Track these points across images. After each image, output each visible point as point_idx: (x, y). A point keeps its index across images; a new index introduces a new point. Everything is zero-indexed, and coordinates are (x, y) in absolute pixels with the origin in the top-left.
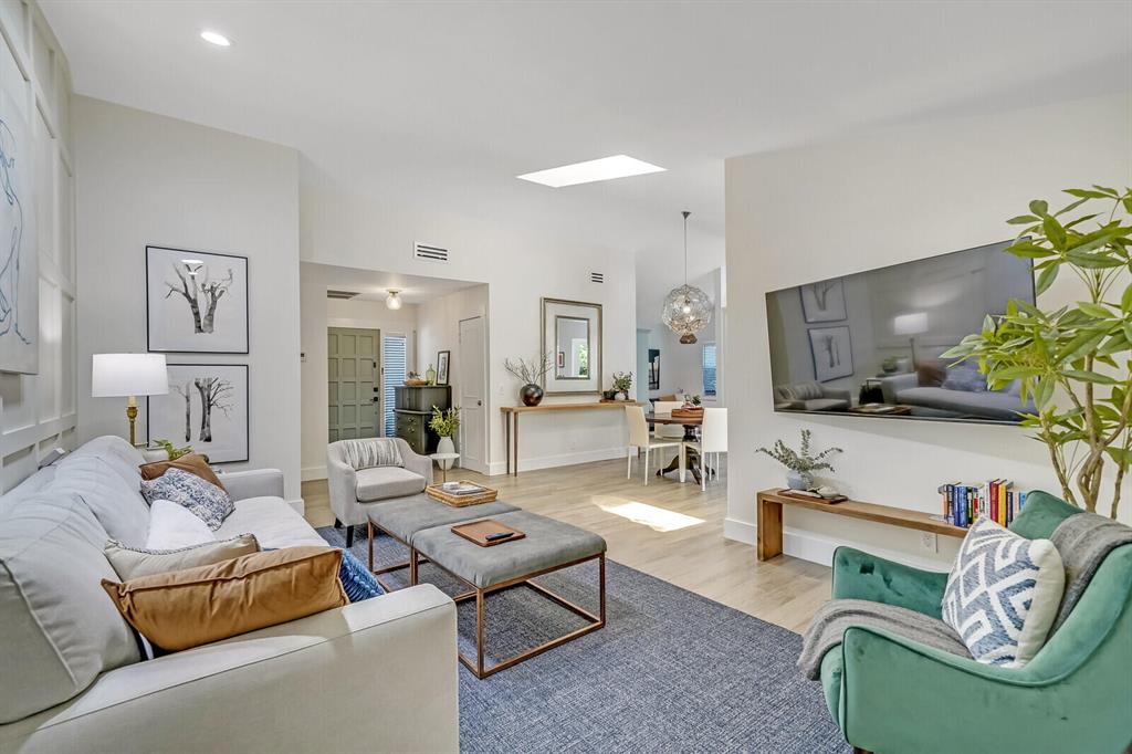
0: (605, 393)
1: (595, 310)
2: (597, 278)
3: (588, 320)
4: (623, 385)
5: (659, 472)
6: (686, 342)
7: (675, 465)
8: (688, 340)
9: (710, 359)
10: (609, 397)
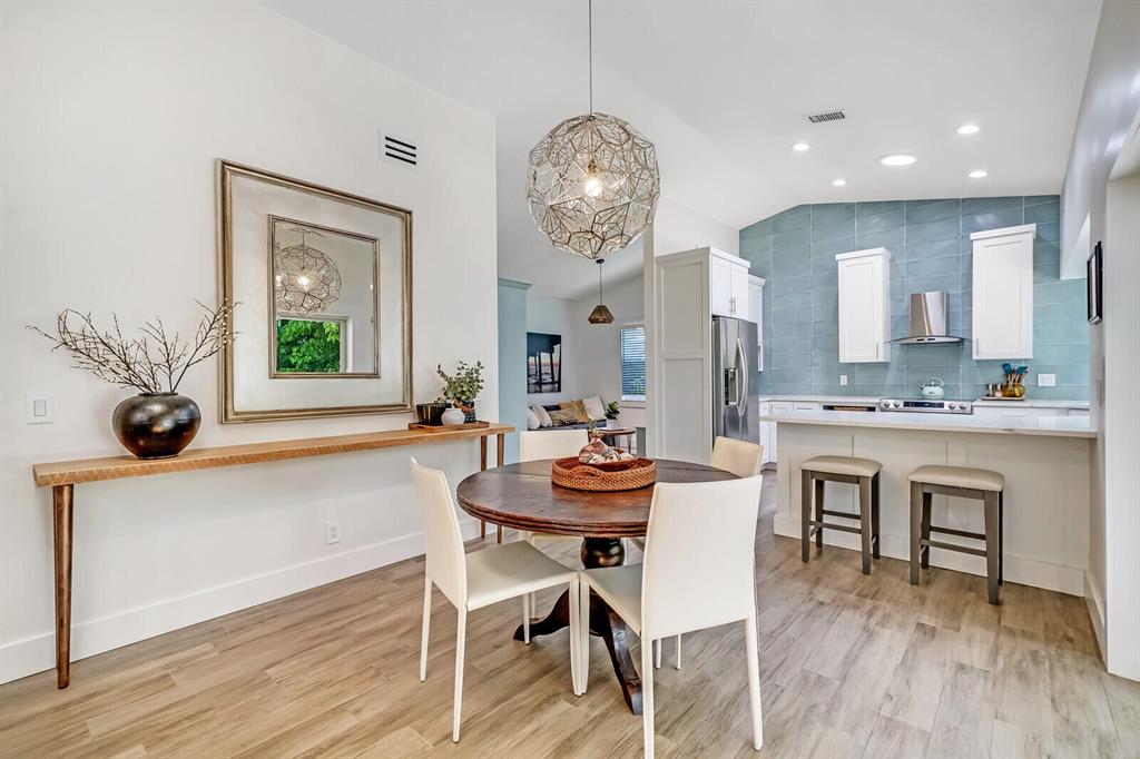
0: (420, 408)
1: (396, 222)
2: (401, 151)
3: (374, 240)
4: (464, 390)
5: (521, 630)
6: (597, 321)
7: (559, 618)
8: (601, 315)
9: (635, 343)
10: (431, 417)
